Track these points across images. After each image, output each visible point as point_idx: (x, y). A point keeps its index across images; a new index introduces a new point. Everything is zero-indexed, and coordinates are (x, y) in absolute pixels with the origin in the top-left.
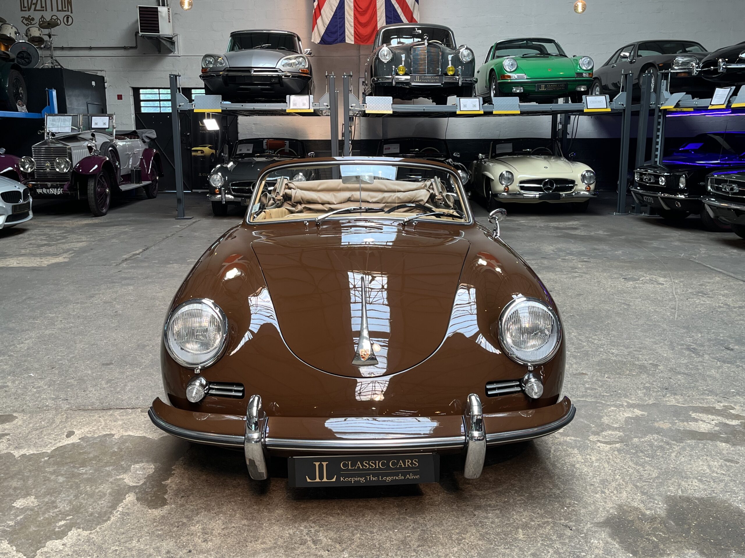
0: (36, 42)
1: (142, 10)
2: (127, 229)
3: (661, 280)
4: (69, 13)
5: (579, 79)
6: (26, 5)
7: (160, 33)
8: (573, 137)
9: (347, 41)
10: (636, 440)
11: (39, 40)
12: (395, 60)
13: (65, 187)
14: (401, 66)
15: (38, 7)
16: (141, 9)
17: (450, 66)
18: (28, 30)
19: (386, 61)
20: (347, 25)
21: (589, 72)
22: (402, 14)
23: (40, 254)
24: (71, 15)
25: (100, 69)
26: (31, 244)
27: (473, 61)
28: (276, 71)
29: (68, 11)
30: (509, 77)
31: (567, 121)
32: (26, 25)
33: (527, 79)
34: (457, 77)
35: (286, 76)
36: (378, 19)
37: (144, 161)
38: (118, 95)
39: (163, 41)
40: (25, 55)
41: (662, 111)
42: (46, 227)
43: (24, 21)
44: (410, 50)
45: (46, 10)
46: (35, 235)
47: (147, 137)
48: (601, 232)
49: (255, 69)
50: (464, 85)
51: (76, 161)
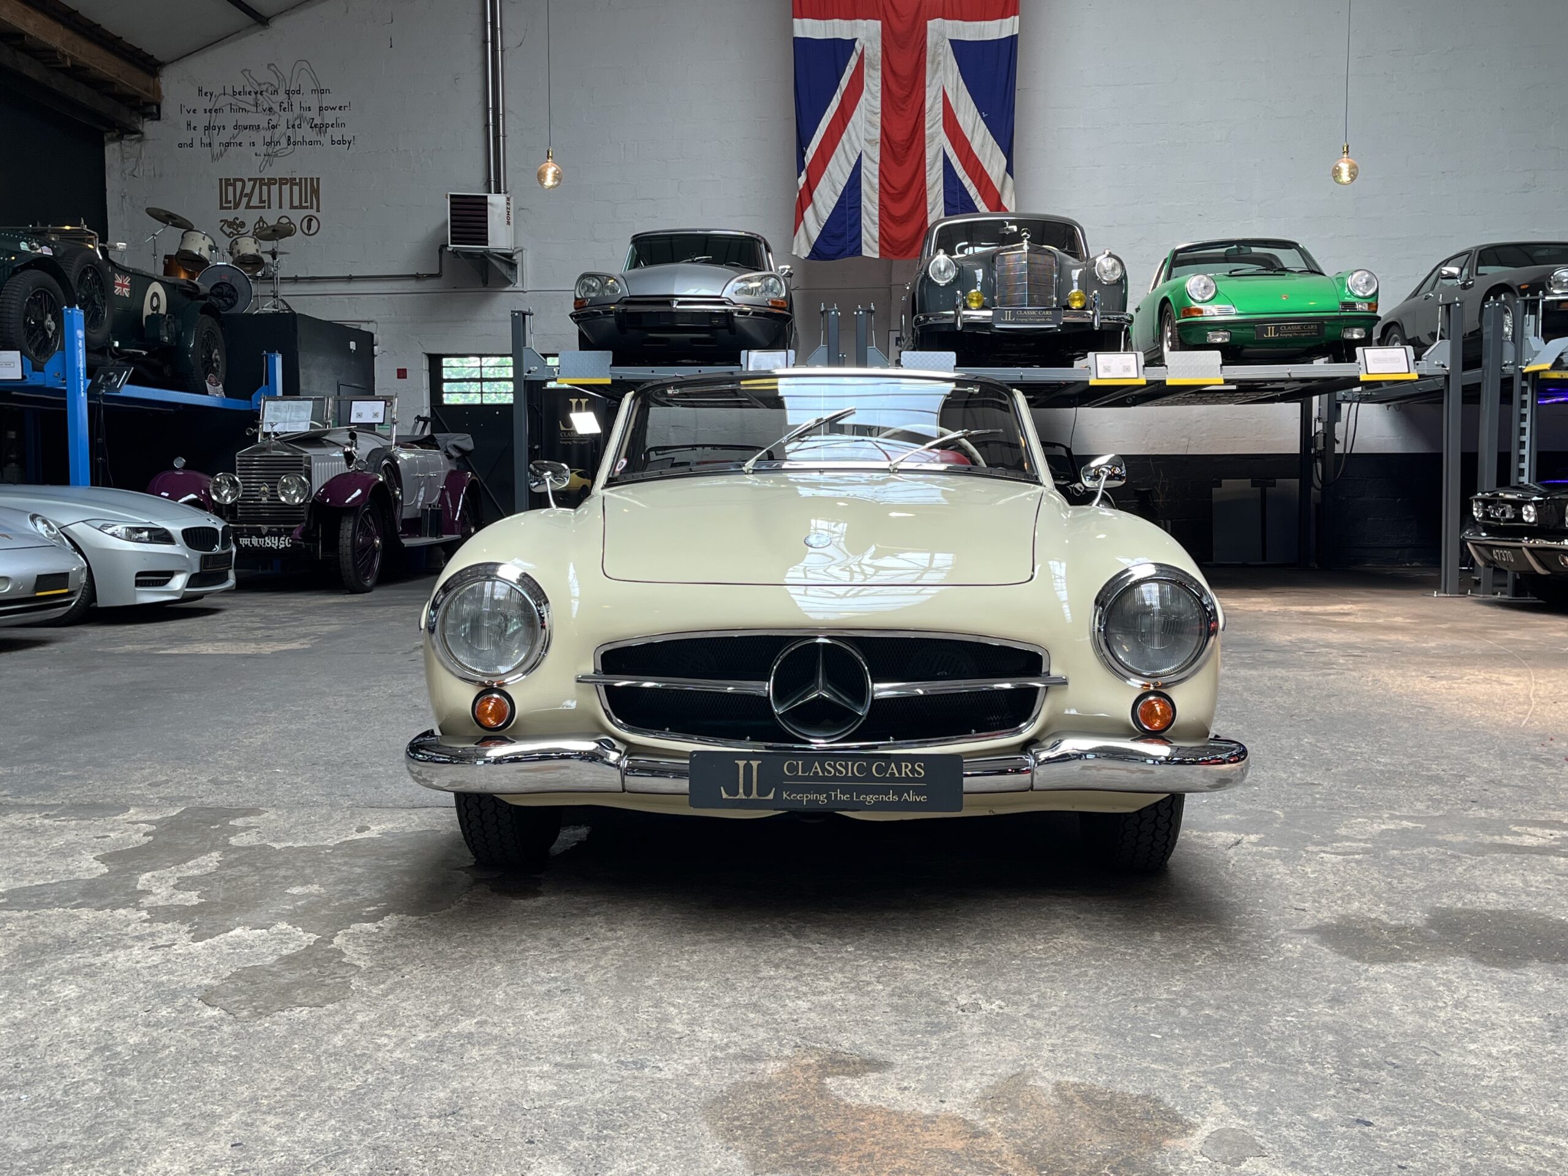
0: (249, 265)
1: (457, 202)
4: (313, 212)
5: (1348, 315)
6: (231, 197)
7: (490, 245)
8: (1348, 451)
9: (864, 254)
10: (1394, 852)
11: (255, 262)
12: (963, 279)
13: (296, 533)
14: (973, 291)
15: (255, 201)
16: (455, 200)
17: (1074, 291)
18: (234, 243)
19: (942, 283)
20: (865, 220)
21: (1370, 301)
22: (979, 198)
23: (255, 639)
24: (316, 214)
25: (366, 319)
26: (233, 627)
27: (1122, 282)
28: (722, 303)
29: (312, 208)
30: (1200, 311)
31: (1333, 413)
32: (229, 236)
33: (1237, 314)
34: (1091, 312)
35: (740, 312)
36: (929, 208)
37: (448, 494)
38: (399, 370)
39: (493, 261)
40: (225, 289)
41: (1530, 377)
43: (225, 228)
44: (993, 261)
45: (269, 207)
47: (456, 447)
48: (1398, 619)
49: (680, 299)
50: (1104, 328)
51: (319, 482)
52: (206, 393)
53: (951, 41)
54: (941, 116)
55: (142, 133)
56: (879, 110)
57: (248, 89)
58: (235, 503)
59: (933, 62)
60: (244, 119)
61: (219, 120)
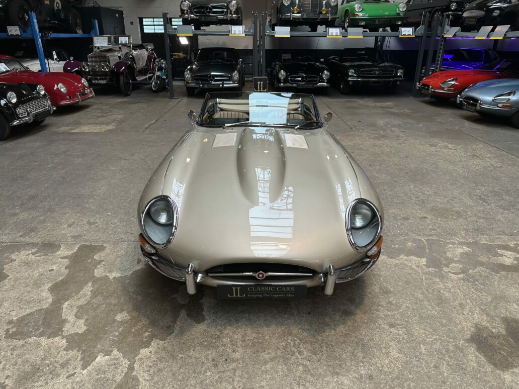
2: (144, 106)
3: (450, 146)
5: (398, 17)
8: (386, 49)
10: (471, 271)
12: (292, 4)
13: (108, 79)
14: (295, 7)
17: (324, 8)
19: (286, 5)
21: (404, 13)
23: (100, 123)
25: (120, 6)
26: (93, 116)
27: (337, 5)
30: (358, 15)
31: (384, 40)
33: (368, 16)
34: (328, 15)
37: (148, 62)
38: (131, 22)
41: (445, 38)
48: (406, 110)
50: (332, 20)
51: (112, 64)
52: (77, 33)
58: (89, 71)
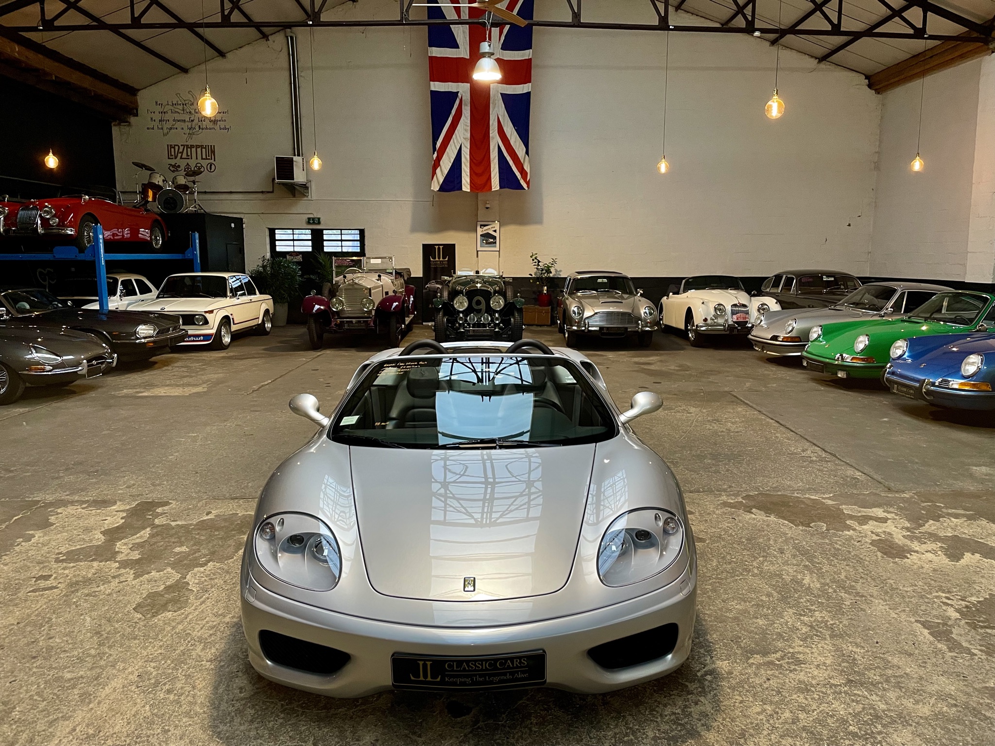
0: (182, 189)
1: (279, 161)
2: (258, 362)
3: (692, 409)
4: (212, 161)
6: (173, 154)
7: (295, 181)
9: (463, 190)
11: (185, 188)
15: (184, 156)
16: (278, 159)
18: (175, 178)
20: (464, 175)
22: (514, 165)
23: (183, 385)
24: (214, 163)
25: (239, 212)
26: (175, 375)
29: (211, 159)
32: (173, 173)
39: (297, 187)
40: (171, 201)
42: (187, 359)
43: (171, 168)
45: (191, 159)
46: (178, 367)
53: (502, 94)
54: (497, 128)
55: (130, 123)
56: (469, 125)
57: (180, 102)
59: (493, 104)
60: (178, 117)
61: (166, 117)
